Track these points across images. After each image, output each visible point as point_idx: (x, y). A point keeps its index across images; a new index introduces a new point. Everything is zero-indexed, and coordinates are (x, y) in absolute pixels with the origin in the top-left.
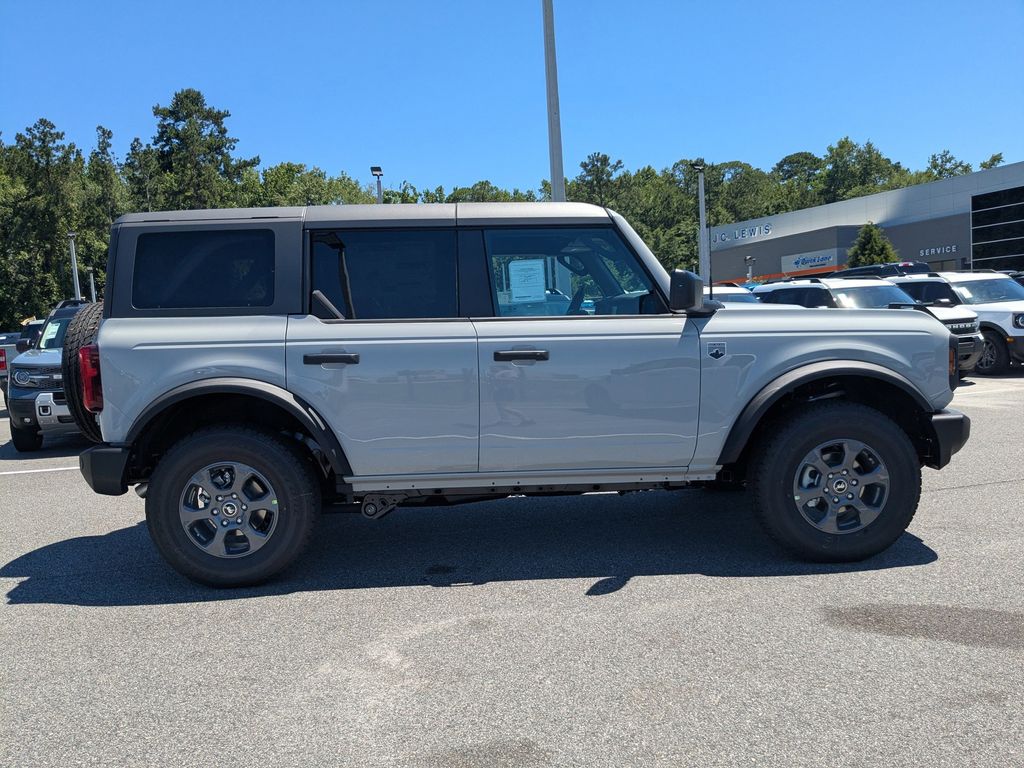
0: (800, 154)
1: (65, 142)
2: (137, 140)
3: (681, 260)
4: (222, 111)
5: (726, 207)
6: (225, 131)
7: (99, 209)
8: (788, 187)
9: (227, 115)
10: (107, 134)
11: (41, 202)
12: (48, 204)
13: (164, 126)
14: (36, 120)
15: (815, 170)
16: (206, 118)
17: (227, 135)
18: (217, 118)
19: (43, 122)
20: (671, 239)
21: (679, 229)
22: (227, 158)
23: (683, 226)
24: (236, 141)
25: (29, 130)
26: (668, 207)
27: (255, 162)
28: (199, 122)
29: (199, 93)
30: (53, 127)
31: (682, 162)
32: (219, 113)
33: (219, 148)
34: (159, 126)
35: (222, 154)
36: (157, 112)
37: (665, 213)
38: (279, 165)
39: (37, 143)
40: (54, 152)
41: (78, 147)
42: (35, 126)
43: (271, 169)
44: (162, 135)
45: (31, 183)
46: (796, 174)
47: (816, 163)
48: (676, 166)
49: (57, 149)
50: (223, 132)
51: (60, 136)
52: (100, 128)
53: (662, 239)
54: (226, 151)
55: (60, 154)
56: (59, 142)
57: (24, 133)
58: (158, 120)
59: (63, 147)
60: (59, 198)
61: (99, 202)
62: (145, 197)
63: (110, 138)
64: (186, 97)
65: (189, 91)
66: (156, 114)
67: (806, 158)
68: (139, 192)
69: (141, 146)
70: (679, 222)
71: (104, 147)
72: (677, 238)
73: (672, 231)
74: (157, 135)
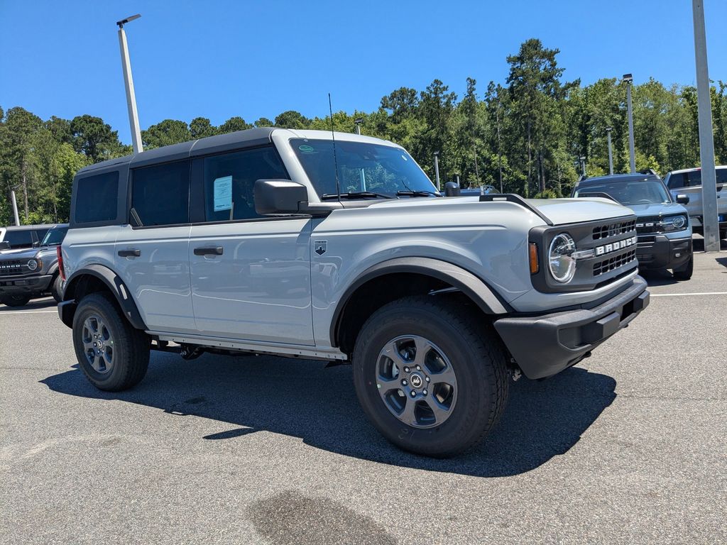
1: (448, 93)
2: (491, 83)
4: (554, 50)
6: (555, 64)
7: (467, 133)
9: (558, 52)
10: (473, 82)
11: (433, 133)
12: (438, 134)
13: (514, 69)
14: (432, 82)
16: (543, 57)
17: (556, 67)
18: (550, 56)
19: (436, 81)
22: (557, 83)
24: (562, 70)
25: (428, 88)
27: (576, 84)
28: (537, 61)
29: (538, 41)
30: (441, 83)
32: (551, 52)
33: (551, 77)
34: (511, 69)
35: (553, 81)
36: (509, 60)
38: (597, 82)
39: (433, 96)
40: (442, 100)
41: (456, 95)
42: (432, 85)
43: (591, 86)
44: (512, 75)
45: (430, 122)
49: (444, 97)
50: (554, 65)
51: (445, 89)
52: (468, 79)
54: (555, 79)
55: (445, 101)
56: (445, 93)
57: (425, 91)
58: (510, 66)
59: (447, 96)
60: (444, 129)
61: (467, 129)
62: (496, 120)
63: (474, 84)
64: (529, 45)
65: (531, 41)
66: (508, 62)
68: (492, 118)
69: (494, 86)
71: (471, 91)
74: (509, 76)
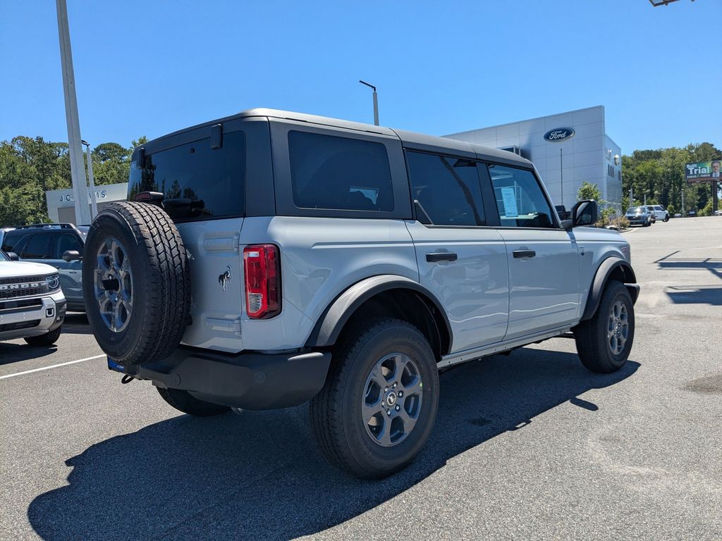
0: (111, 144)
3: (29, 213)
5: (62, 175)
8: (106, 166)
15: (123, 156)
20: (19, 197)
21: (25, 189)
23: (28, 187)
26: (14, 171)
31: (20, 138)
37: (11, 176)
46: (109, 157)
47: (123, 152)
48: (14, 140)
53: (11, 196)
67: (116, 147)
70: (24, 184)
72: (24, 196)
73: (20, 190)
